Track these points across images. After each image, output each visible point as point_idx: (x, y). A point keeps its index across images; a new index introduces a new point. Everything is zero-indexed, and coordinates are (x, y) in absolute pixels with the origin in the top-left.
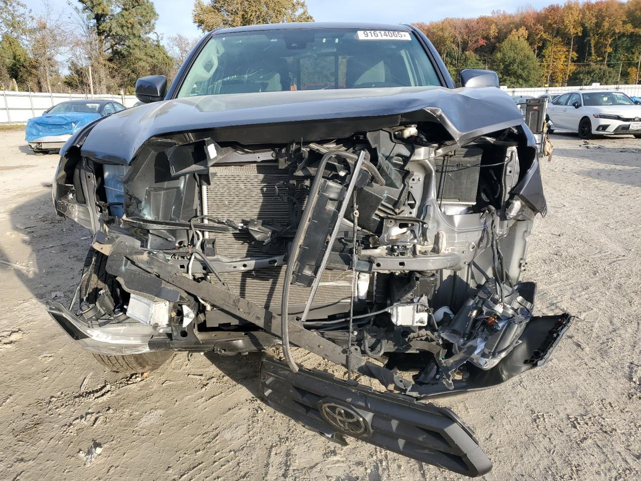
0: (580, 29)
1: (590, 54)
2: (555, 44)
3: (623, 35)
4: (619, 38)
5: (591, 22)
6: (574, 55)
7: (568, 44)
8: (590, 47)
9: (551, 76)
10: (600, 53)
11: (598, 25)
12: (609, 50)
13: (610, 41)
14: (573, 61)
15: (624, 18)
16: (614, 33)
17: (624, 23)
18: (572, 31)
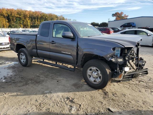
0: (7, 15)
1: (11, 21)
2: (2, 18)
3: (17, 17)
4: (17, 18)
5: (9, 14)
6: (7, 20)
7: (5, 18)
8: (10, 19)
9: (3, 25)
10: (13, 21)
11: (11, 14)
12: (15, 20)
13: (15, 18)
14: (7, 22)
15: (17, 13)
16: (15, 17)
17: (17, 14)
18: (5, 15)
